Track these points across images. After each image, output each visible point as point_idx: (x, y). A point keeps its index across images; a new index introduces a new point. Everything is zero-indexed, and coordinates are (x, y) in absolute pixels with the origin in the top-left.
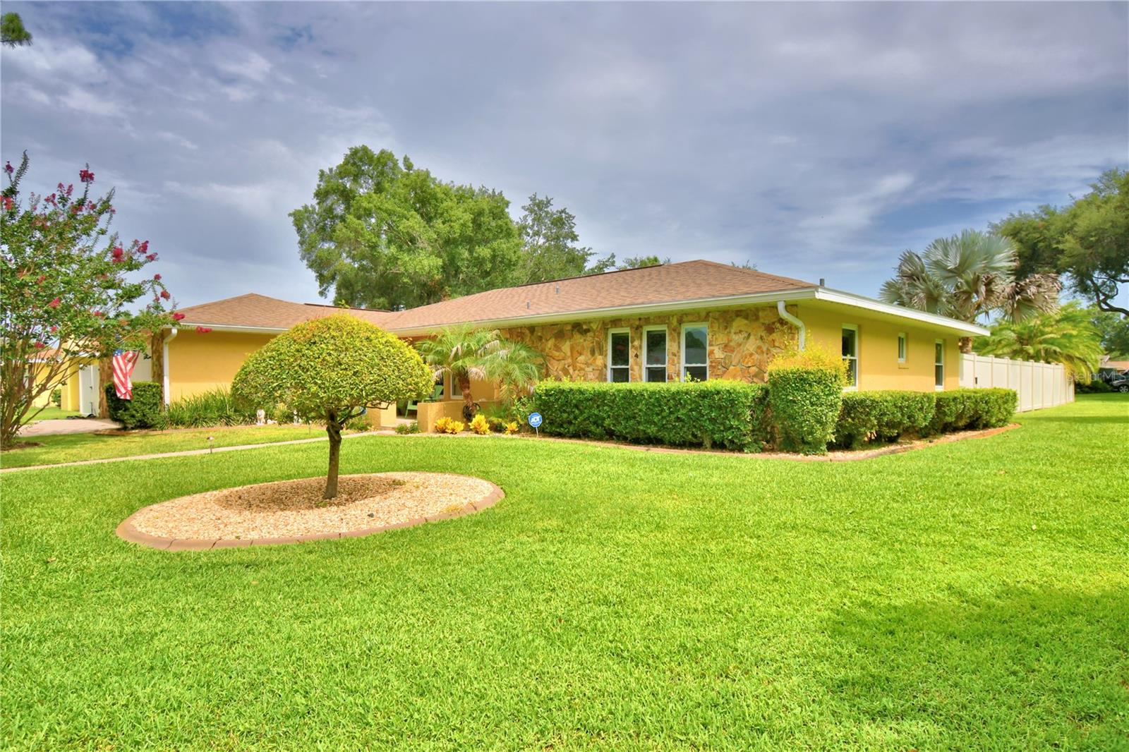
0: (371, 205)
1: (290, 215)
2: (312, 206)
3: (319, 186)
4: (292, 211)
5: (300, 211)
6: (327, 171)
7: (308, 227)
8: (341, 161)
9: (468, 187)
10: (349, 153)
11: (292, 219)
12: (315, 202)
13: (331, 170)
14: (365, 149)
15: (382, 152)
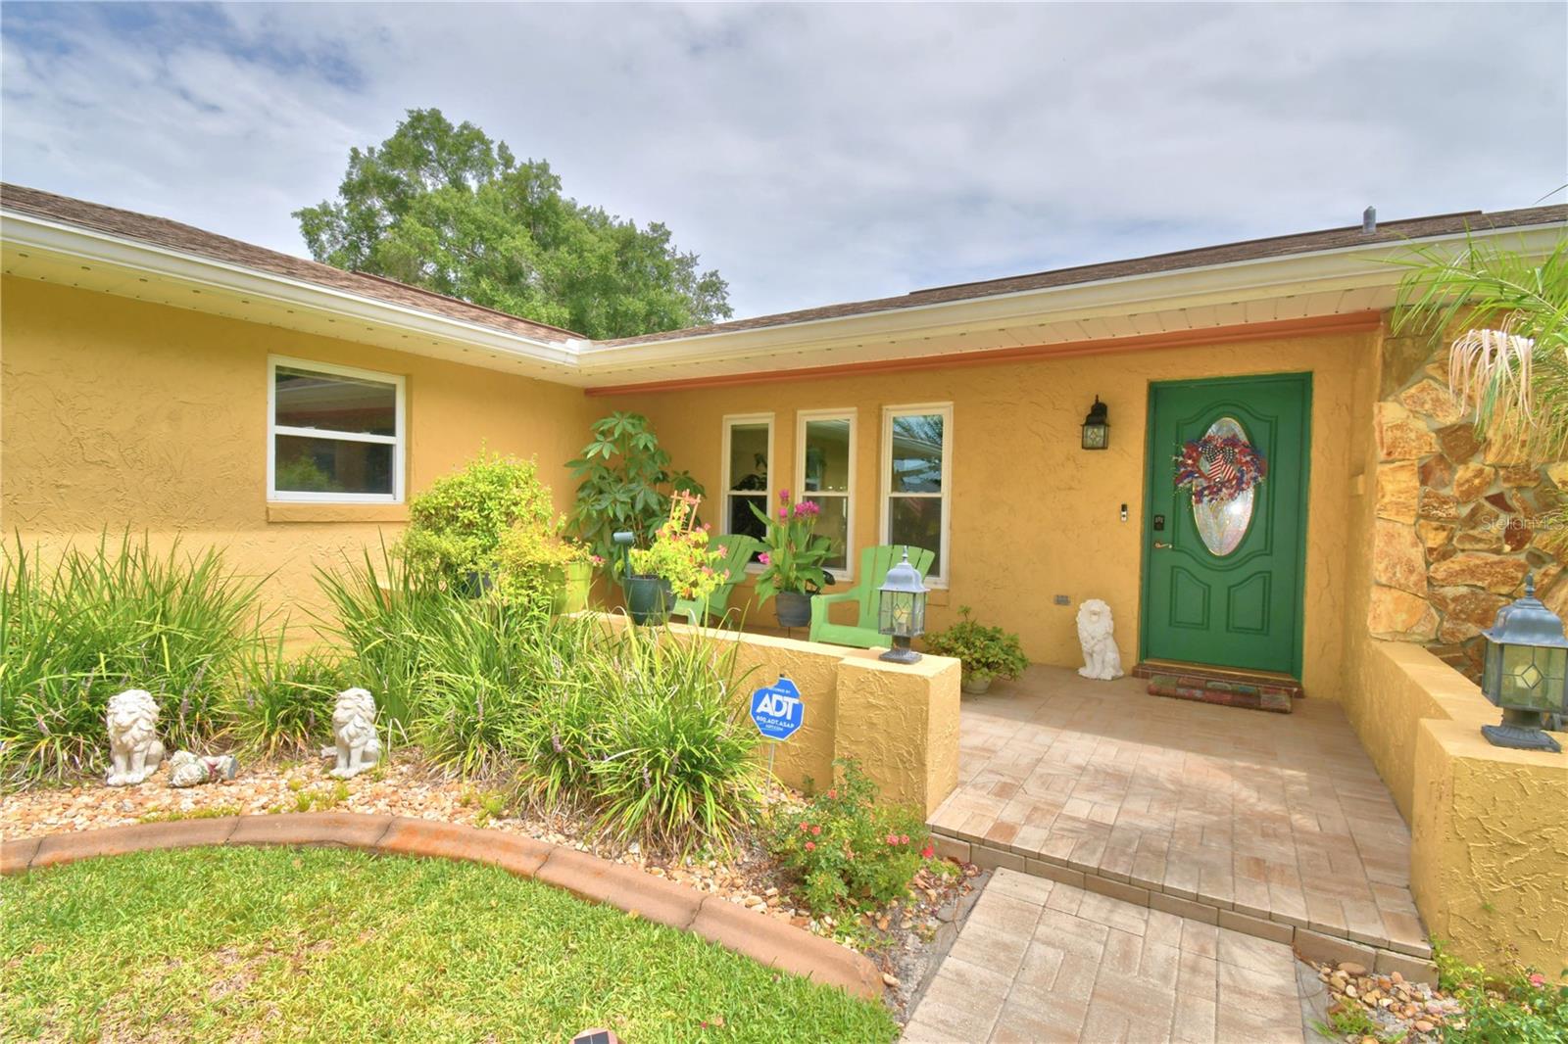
0: (448, 204)
1: (295, 215)
2: (336, 205)
3: (349, 174)
4: (299, 209)
5: (312, 211)
6: (364, 152)
7: (329, 241)
8: (391, 133)
9: (598, 211)
10: (406, 120)
11: (299, 222)
12: (342, 201)
13: (371, 150)
14: (435, 115)
15: (465, 126)
